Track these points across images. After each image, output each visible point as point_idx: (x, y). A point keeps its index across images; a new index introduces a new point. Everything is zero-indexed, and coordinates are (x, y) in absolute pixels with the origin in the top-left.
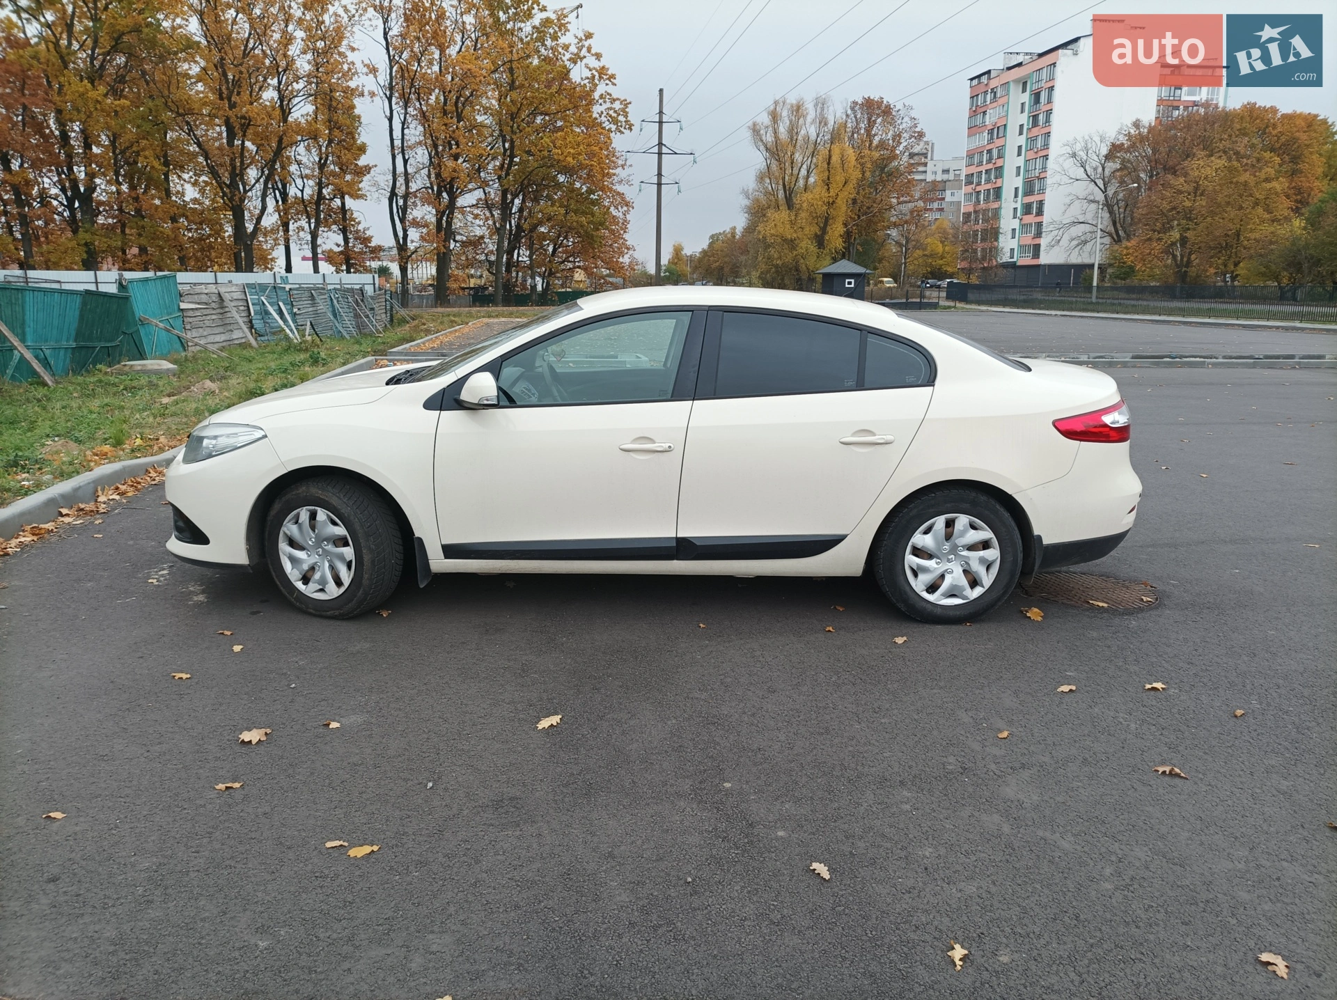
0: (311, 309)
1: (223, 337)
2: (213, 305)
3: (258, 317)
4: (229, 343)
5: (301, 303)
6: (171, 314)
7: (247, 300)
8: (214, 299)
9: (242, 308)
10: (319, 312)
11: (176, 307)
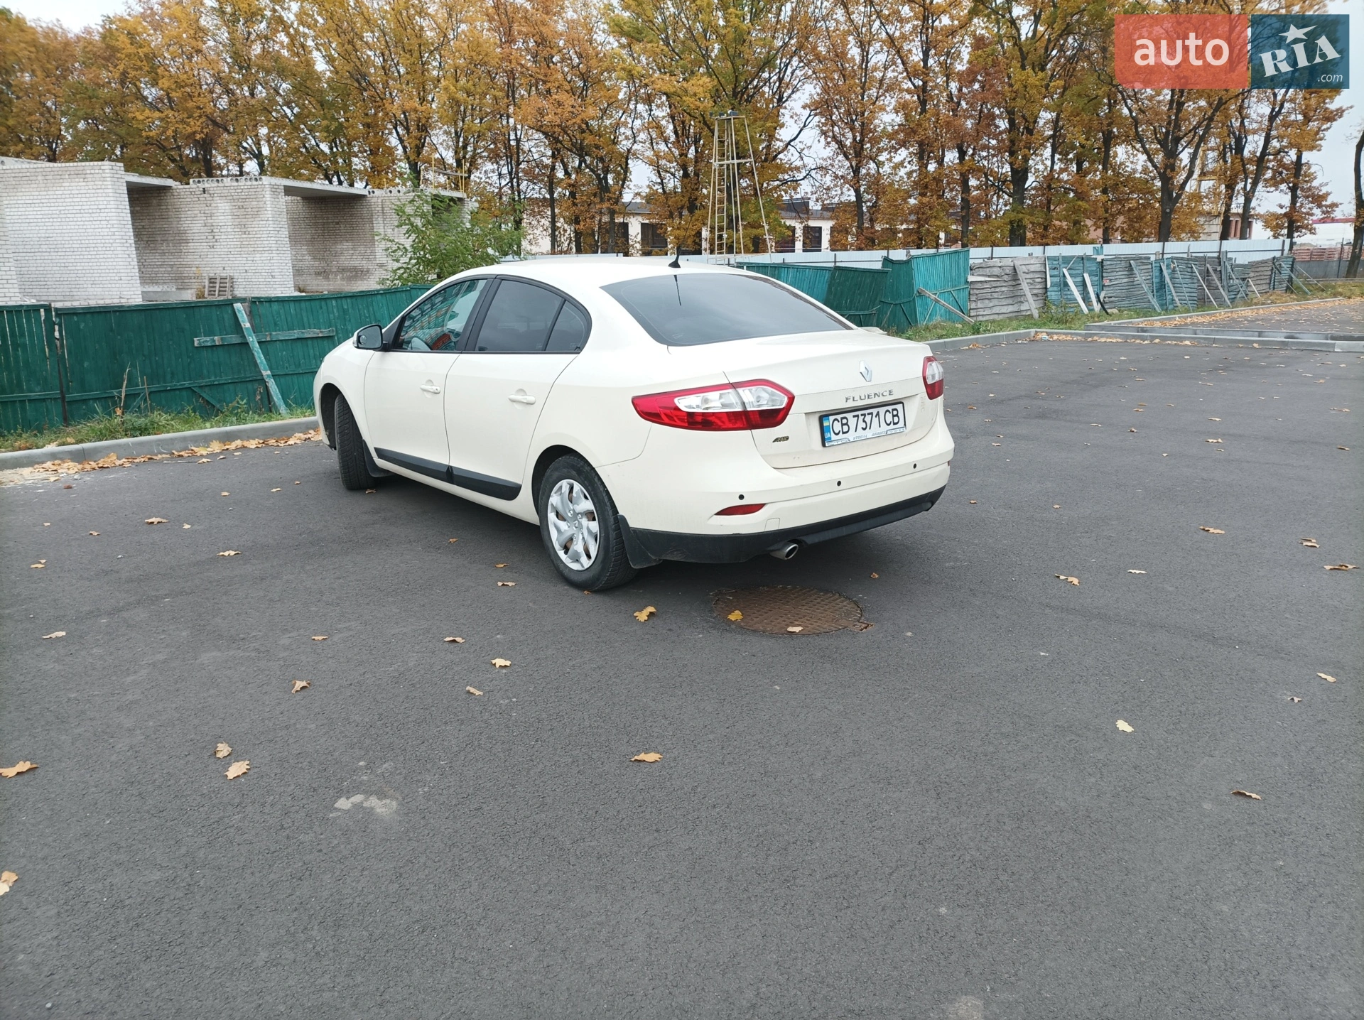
0: (1126, 280)
1: (1011, 308)
2: (1006, 278)
3: (1055, 289)
4: (1016, 314)
5: (1113, 274)
6: (956, 286)
7: (1045, 272)
8: (1008, 272)
9: (1039, 280)
10: (1135, 283)
11: (963, 280)
